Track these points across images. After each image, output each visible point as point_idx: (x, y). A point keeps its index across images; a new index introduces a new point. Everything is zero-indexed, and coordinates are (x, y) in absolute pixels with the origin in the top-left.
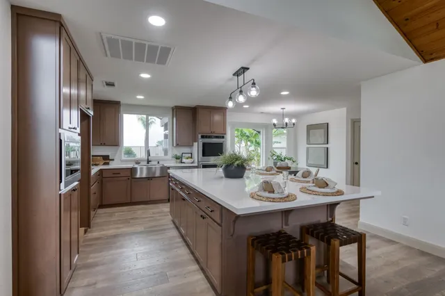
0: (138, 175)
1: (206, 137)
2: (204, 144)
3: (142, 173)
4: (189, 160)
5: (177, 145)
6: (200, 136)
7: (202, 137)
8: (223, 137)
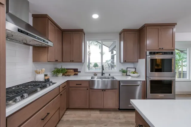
0: (96, 87)
1: (154, 53)
2: (152, 61)
3: (98, 84)
4: (136, 75)
5: (125, 61)
6: (148, 53)
7: (151, 53)
8: (172, 53)
